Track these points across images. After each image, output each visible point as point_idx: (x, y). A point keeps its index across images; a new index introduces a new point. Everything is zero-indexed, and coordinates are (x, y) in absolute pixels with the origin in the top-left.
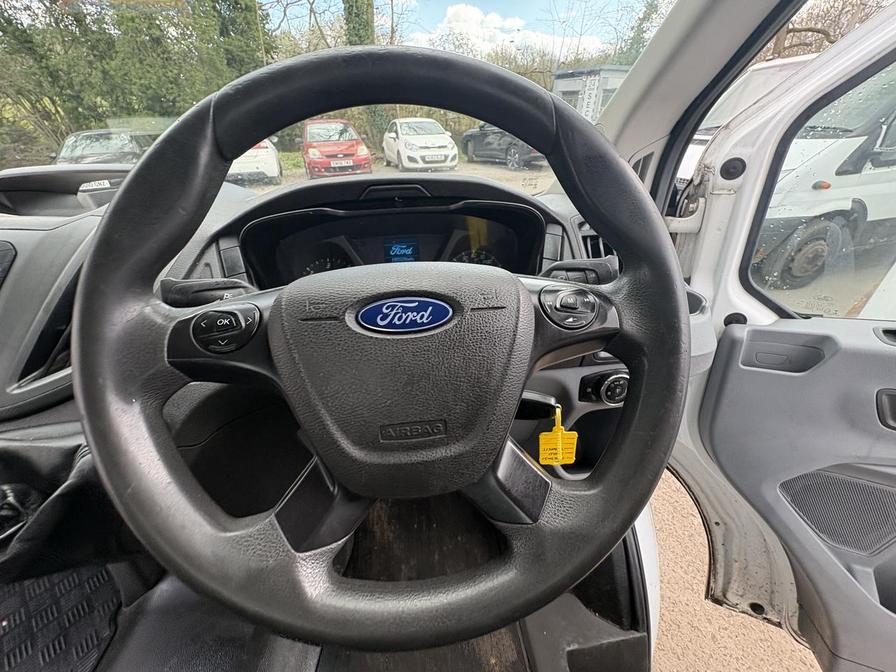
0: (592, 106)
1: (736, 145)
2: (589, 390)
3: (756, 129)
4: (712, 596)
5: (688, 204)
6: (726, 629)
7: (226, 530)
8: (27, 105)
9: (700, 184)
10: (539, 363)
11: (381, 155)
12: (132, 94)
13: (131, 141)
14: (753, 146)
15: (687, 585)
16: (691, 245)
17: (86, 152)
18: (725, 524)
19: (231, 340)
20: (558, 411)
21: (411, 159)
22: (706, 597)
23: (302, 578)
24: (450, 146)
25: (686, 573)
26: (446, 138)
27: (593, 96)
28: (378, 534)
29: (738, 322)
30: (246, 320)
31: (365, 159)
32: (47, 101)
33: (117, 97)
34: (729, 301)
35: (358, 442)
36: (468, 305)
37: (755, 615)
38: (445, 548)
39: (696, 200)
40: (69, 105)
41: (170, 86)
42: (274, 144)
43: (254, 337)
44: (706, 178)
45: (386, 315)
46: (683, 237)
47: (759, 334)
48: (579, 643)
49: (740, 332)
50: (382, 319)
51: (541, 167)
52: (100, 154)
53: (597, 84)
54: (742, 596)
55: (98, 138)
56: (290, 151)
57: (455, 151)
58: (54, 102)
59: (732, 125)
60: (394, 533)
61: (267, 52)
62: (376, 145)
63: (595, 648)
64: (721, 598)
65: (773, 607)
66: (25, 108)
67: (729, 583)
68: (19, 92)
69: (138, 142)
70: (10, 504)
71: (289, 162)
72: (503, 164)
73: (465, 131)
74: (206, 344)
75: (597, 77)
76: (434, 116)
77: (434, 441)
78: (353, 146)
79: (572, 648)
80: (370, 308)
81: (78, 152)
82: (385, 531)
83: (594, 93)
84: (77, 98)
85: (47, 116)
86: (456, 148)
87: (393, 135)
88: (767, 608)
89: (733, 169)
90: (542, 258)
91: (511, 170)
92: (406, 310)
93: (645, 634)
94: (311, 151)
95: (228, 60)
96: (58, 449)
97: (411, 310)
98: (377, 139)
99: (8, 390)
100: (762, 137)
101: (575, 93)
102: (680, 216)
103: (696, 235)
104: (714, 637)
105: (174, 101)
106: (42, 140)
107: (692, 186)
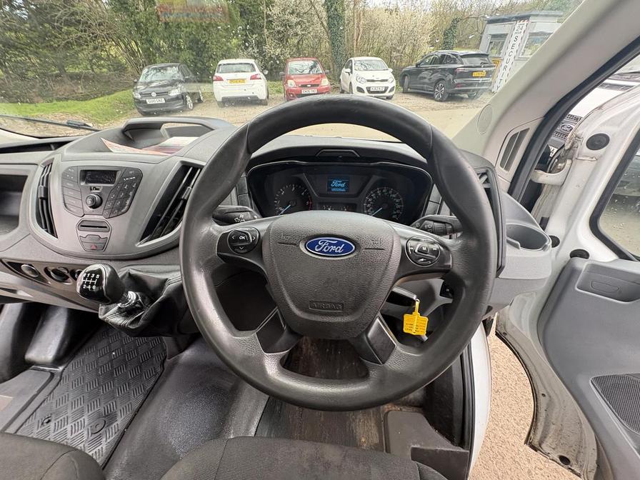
0: (516, 47)
1: (604, 124)
2: (448, 290)
3: (623, 113)
4: (530, 443)
5: (557, 164)
6: (541, 469)
7: (235, 336)
8: (123, 46)
9: (569, 149)
10: (400, 280)
11: (338, 85)
12: (181, 38)
13: (178, 72)
14: (619, 125)
15: (516, 432)
16: (555, 195)
17: (153, 79)
18: (550, 397)
19: (245, 247)
20: (417, 303)
21: (360, 90)
22: (526, 442)
23: (266, 364)
24: (390, 80)
25: (517, 424)
26: (388, 74)
27: (519, 39)
28: (304, 350)
29: (581, 256)
30: (253, 238)
31: (327, 89)
32: (133, 43)
33: (172, 41)
34: (577, 240)
35: (298, 307)
36: (363, 246)
37: (562, 464)
38: (344, 368)
39: (565, 161)
40: (145, 46)
41: (204, 32)
42: (265, 75)
43: (256, 246)
44: (576, 145)
45: (320, 246)
46: (550, 187)
47: (596, 268)
48: (421, 445)
49: (581, 264)
50: (318, 248)
51: (462, 98)
52: (161, 81)
53: (524, 27)
54: (554, 449)
55: (159, 70)
56: (275, 81)
57: (394, 84)
58: (137, 44)
59: (605, 107)
60: (314, 351)
61: (267, 6)
62: (335, 78)
63: (432, 451)
64: (537, 446)
65: (577, 462)
66: (121, 48)
67: (545, 437)
68: (119, 38)
69: (182, 73)
70: (139, 302)
71: (274, 89)
72: (430, 96)
73: (404, 67)
74: (234, 248)
75: (526, 22)
76: (382, 54)
77: (335, 313)
78: (318, 78)
79: (415, 446)
80: (312, 240)
81: (148, 79)
82: (308, 349)
83: (520, 36)
84: (150, 42)
85: (133, 54)
86: (395, 81)
87: (349, 70)
88: (573, 462)
89: (598, 142)
90: (428, 201)
91: (436, 101)
92: (330, 244)
93: (468, 451)
94: (289, 81)
95: (241, 12)
96: (158, 279)
97: (334, 245)
98: (336, 73)
99: (136, 245)
100: (628, 120)
101: (503, 36)
102: (550, 172)
103: (560, 187)
104: (529, 472)
105: (205, 43)
106: (130, 69)
107: (563, 150)
